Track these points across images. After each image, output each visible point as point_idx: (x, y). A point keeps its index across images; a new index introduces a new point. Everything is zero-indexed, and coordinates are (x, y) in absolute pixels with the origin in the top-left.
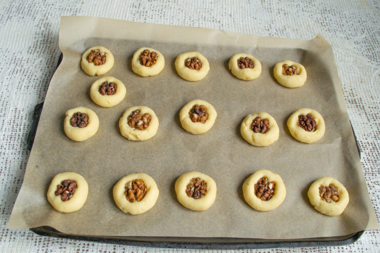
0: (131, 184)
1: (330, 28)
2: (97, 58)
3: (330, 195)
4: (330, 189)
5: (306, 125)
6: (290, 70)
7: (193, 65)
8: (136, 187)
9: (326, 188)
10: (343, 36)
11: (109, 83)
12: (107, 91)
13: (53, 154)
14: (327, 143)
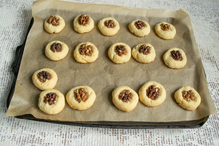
0: (78, 91)
1: (195, 14)
2: (54, 21)
3: (189, 96)
4: (189, 93)
5: (176, 56)
6: (166, 26)
7: (110, 25)
8: (81, 92)
9: (187, 92)
10: (204, 18)
11: (57, 43)
12: (56, 48)
14: (188, 68)
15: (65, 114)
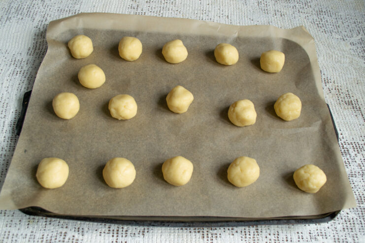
1: (326, 29)
10: (339, 37)
13: (41, 138)
14: (306, 127)
15: (95, 203)
